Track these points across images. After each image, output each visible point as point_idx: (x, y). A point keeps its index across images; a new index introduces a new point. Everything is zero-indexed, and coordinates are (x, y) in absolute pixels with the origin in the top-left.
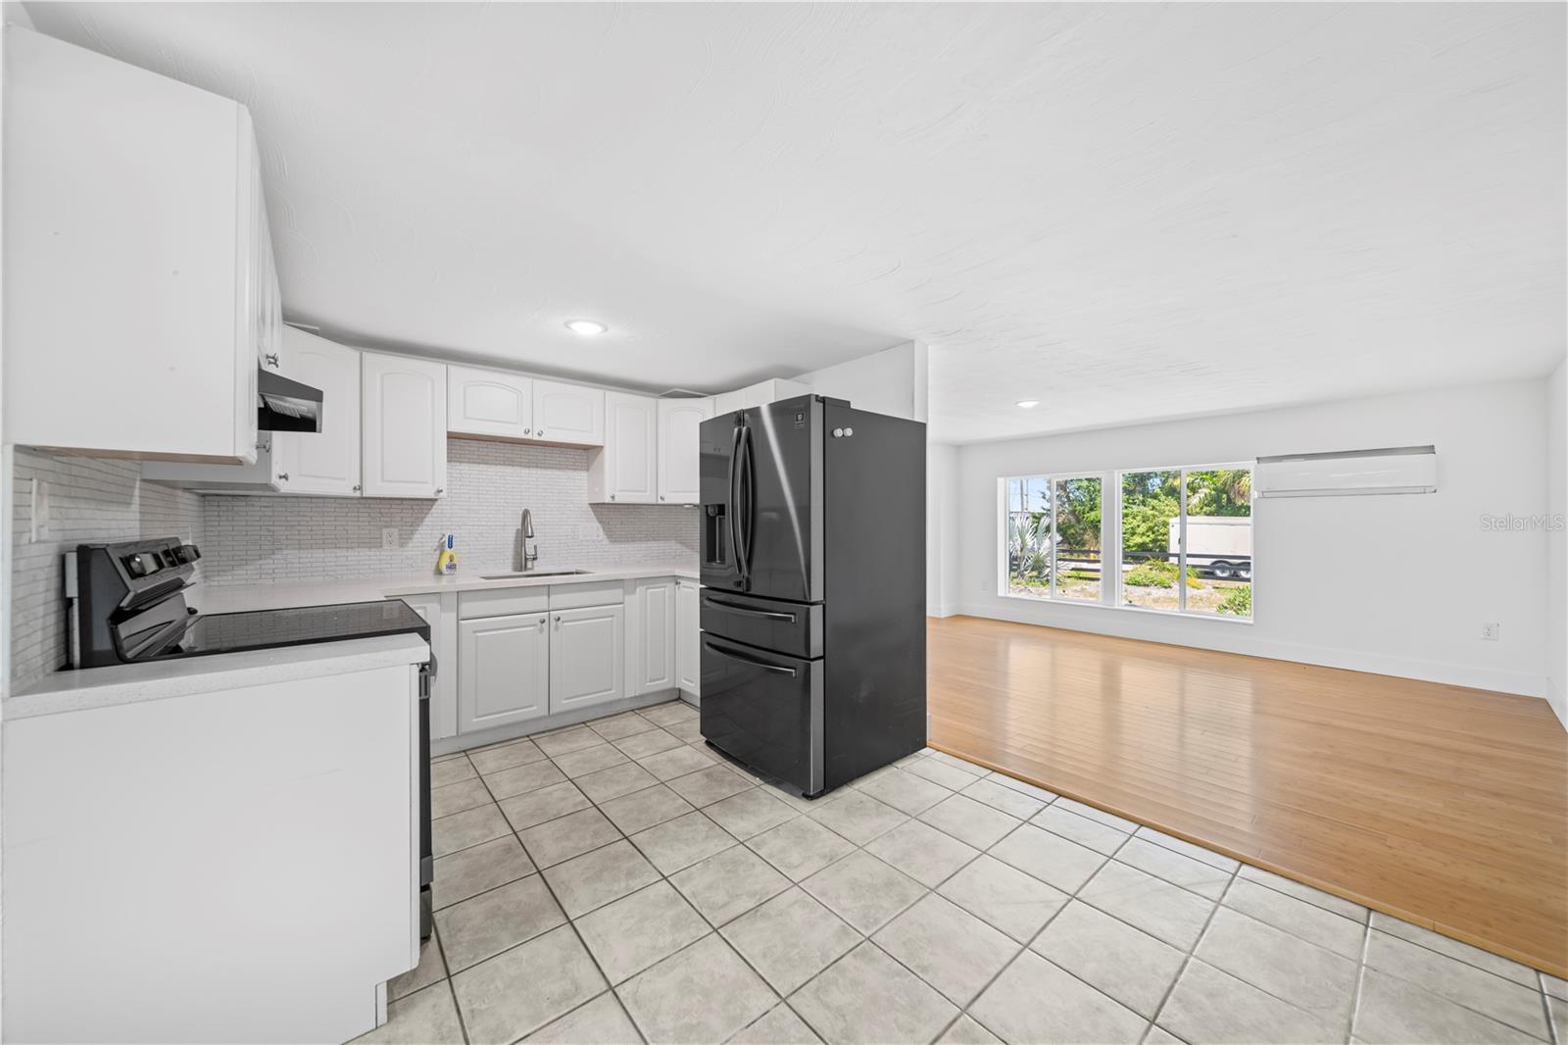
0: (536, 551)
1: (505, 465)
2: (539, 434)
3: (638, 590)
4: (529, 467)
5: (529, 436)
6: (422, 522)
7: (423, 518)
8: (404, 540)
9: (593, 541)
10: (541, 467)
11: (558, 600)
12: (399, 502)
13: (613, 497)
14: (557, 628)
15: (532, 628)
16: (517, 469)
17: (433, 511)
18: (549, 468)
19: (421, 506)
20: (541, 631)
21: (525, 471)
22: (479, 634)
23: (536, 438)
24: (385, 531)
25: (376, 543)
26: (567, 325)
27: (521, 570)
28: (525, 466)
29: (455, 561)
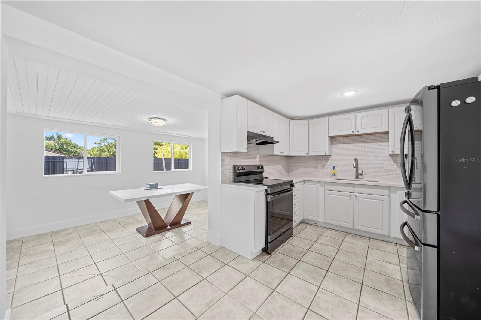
0: (362, 172)
1: (352, 143)
2: (358, 132)
3: (398, 192)
4: (361, 143)
5: (354, 133)
6: (327, 162)
7: (328, 161)
8: (323, 167)
9: (392, 170)
10: (366, 143)
11: (357, 189)
12: (322, 157)
13: (393, 152)
14: (357, 199)
15: (347, 197)
16: (357, 144)
17: (330, 159)
18: (370, 142)
19: (327, 158)
20: (351, 199)
21: (360, 144)
22: (330, 195)
23: (357, 133)
24: (319, 164)
25: (316, 167)
26: (342, 95)
27: (356, 178)
28: (360, 143)
29: (335, 173)
